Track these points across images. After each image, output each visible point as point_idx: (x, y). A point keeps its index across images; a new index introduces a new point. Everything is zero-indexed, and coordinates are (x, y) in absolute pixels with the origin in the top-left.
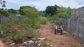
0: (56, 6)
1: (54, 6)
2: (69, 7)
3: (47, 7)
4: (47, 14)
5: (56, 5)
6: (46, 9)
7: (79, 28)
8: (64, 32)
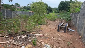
3: (60, 3)
4: (60, 11)
6: (60, 5)
8: (70, 30)
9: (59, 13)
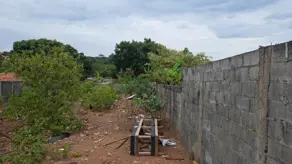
0: (148, 41)
1: (143, 41)
2: (186, 51)
3: (118, 46)
4: (118, 69)
5: (150, 40)
6: (117, 52)
7: (204, 132)
8: (165, 142)
9: (116, 78)
